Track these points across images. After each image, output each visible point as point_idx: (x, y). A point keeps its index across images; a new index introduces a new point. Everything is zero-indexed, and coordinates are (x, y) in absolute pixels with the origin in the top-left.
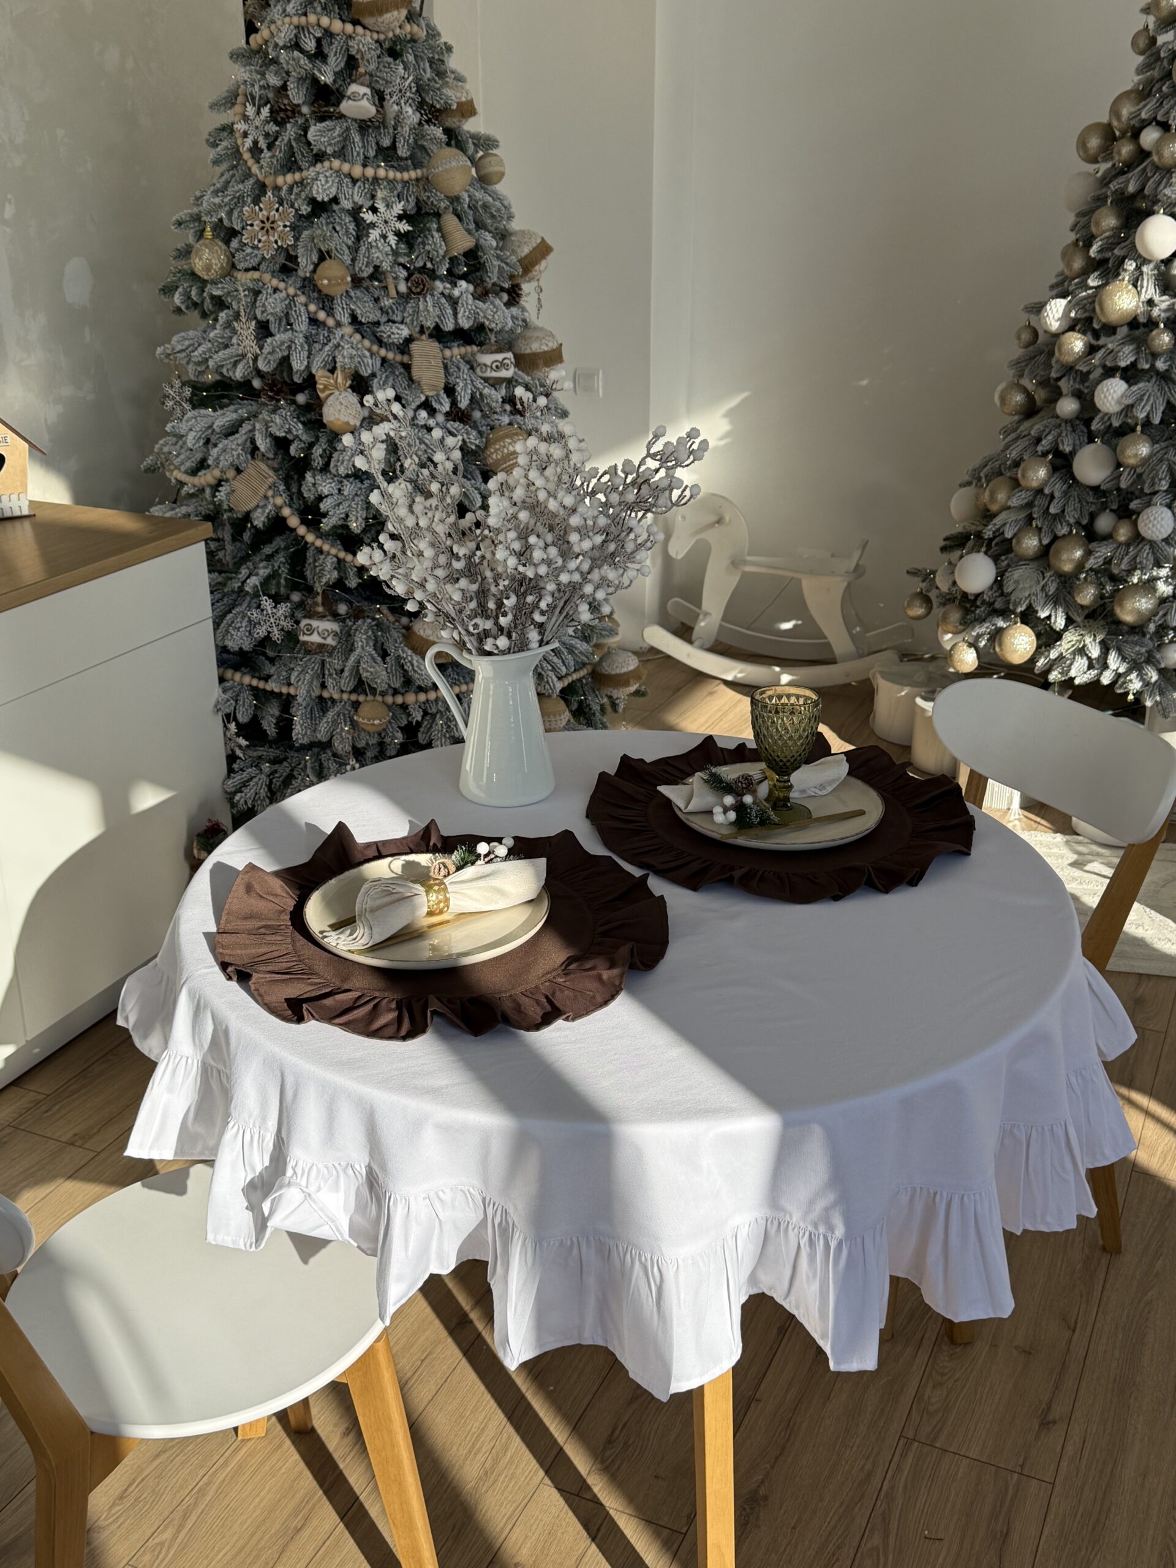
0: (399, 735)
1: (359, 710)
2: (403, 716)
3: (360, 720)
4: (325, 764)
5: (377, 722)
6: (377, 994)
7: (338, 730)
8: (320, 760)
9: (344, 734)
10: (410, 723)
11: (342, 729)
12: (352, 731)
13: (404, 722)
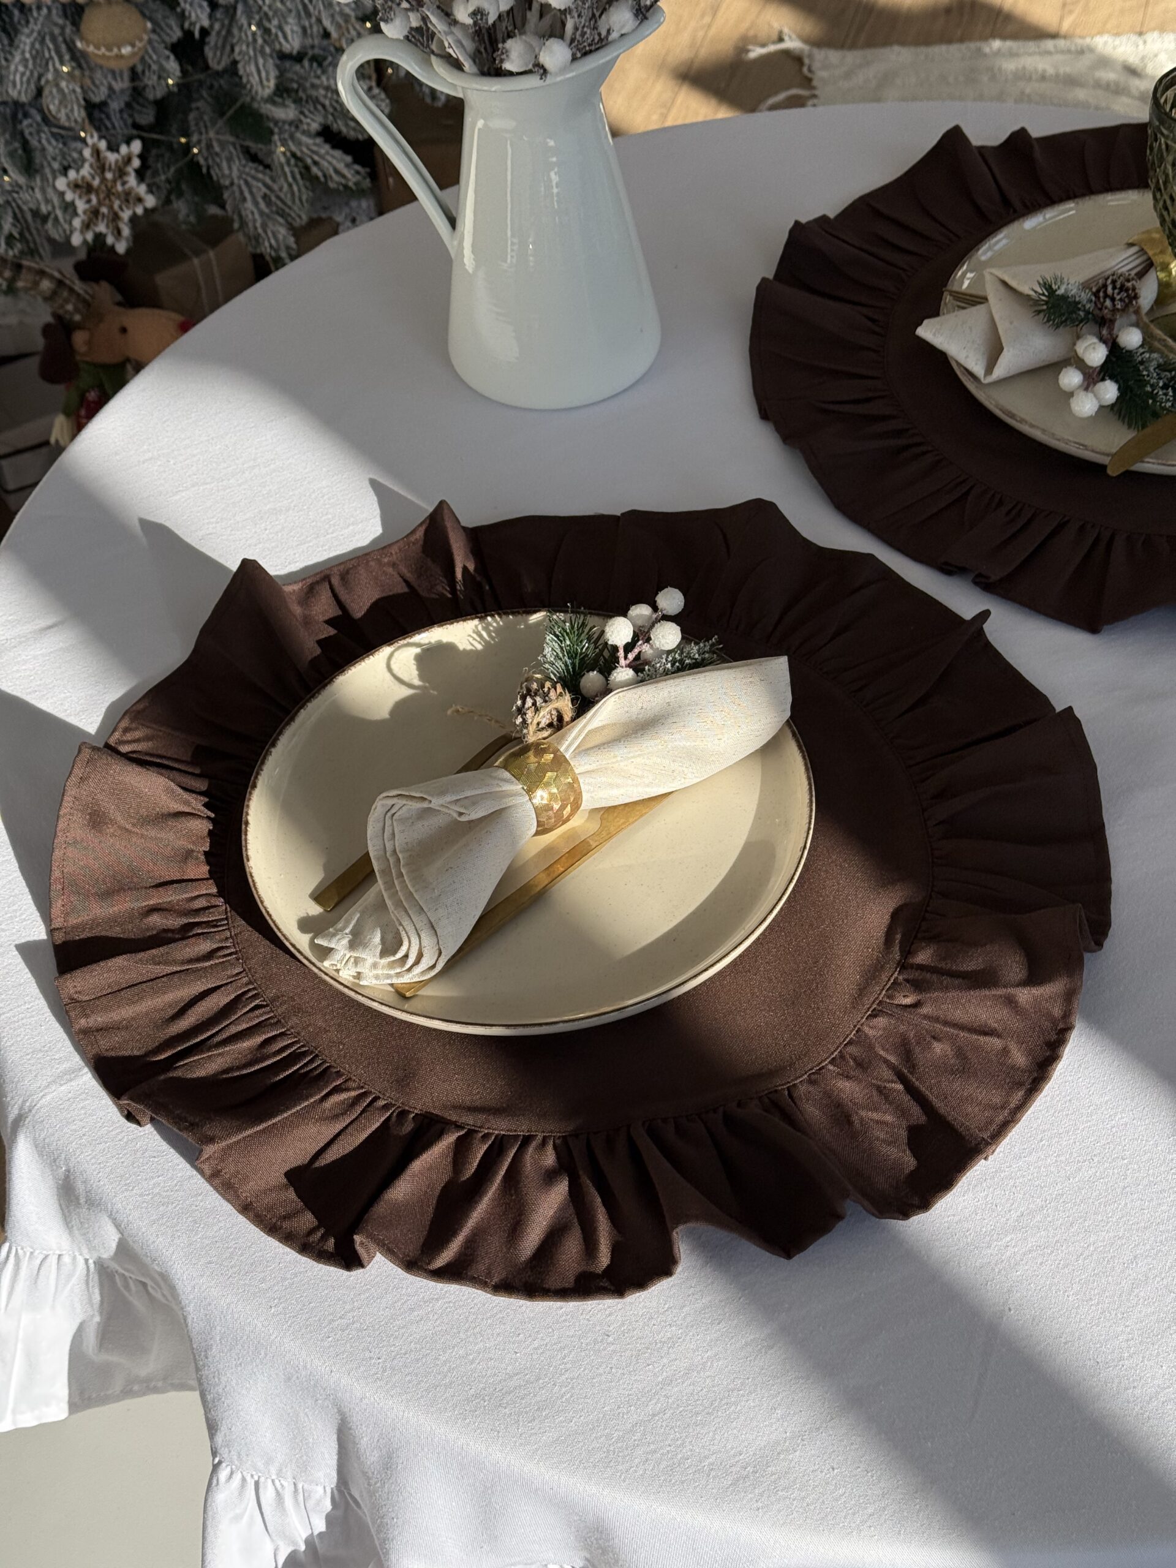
0: (173, 65)
1: (83, 27)
2: (173, 22)
3: (91, 49)
4: (34, 142)
5: (126, 50)
6: (500, 1126)
7: (50, 76)
8: (22, 133)
9: (63, 84)
10: (188, 34)
11: (57, 71)
12: (77, 73)
13: (177, 34)
